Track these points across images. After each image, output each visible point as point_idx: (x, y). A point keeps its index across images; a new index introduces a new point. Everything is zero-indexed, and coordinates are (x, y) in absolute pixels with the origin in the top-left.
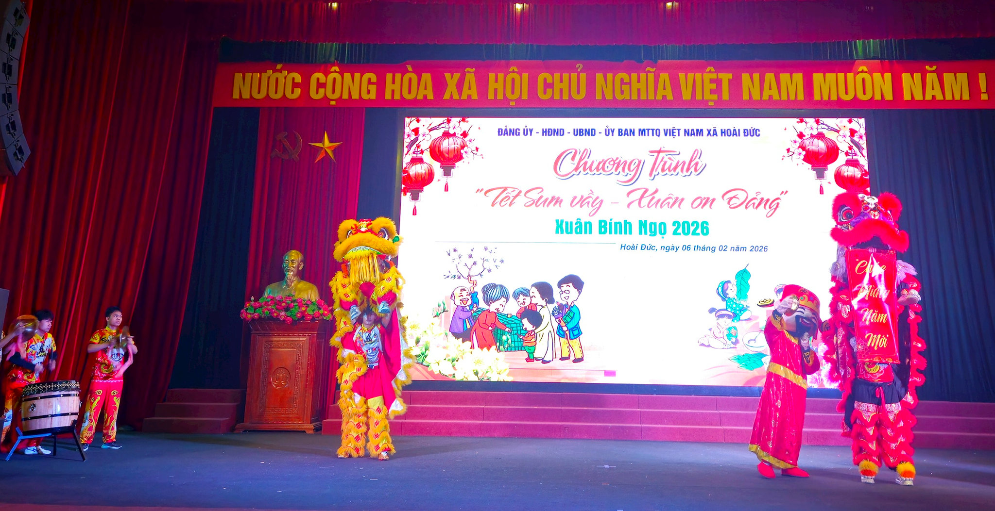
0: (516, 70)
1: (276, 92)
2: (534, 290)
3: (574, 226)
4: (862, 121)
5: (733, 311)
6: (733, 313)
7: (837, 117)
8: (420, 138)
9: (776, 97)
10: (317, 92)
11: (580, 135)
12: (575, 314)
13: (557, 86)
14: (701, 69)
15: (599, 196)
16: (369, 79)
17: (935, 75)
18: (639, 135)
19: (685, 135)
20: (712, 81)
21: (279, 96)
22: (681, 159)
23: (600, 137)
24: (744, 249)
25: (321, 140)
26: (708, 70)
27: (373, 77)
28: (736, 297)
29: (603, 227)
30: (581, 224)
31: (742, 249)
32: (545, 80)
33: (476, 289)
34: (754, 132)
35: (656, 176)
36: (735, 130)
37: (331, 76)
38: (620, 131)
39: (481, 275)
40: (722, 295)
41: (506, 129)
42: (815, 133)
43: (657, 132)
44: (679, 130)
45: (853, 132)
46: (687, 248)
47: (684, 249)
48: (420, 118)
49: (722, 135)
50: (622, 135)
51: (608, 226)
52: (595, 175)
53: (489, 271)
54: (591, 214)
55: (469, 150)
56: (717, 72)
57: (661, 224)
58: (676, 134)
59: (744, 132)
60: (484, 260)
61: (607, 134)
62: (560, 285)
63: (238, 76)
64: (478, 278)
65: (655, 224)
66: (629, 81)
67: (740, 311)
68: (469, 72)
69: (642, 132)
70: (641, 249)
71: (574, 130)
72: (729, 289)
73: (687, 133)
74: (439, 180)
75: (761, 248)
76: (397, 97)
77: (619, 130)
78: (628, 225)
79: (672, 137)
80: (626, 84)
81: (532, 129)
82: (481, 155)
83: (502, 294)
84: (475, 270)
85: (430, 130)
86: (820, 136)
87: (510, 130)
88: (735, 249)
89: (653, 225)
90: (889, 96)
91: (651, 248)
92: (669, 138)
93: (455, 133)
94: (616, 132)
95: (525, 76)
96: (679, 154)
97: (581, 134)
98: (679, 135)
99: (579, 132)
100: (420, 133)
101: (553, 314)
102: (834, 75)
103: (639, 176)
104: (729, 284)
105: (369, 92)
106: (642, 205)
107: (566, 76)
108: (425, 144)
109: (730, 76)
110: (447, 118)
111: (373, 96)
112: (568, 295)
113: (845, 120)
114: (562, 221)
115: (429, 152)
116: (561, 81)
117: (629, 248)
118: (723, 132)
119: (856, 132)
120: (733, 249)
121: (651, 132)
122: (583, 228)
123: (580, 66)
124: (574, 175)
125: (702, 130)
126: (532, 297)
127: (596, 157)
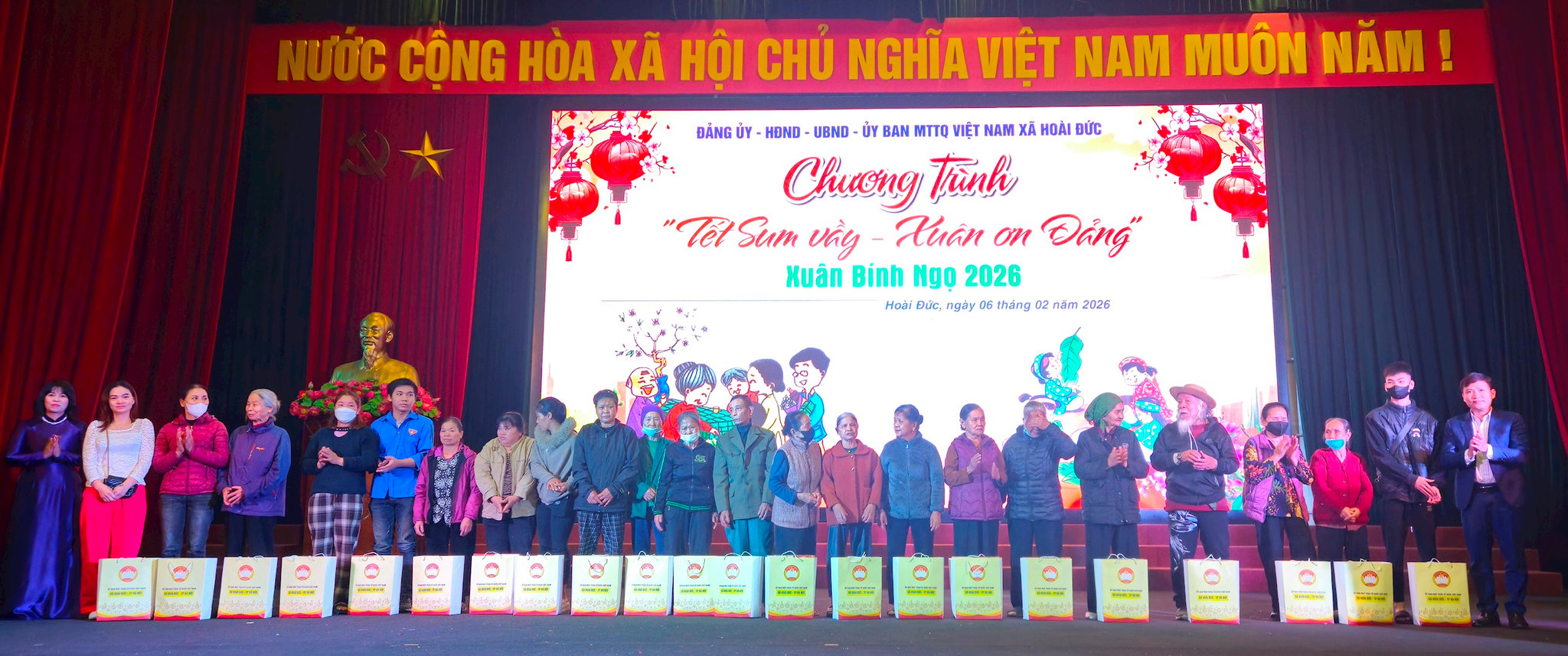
0: (724, 34)
1: (346, 71)
2: (754, 371)
3: (815, 275)
4: (1259, 108)
5: (1056, 399)
6: (1056, 401)
7: (1220, 103)
8: (576, 142)
9: (1127, 72)
10: (411, 71)
11: (824, 136)
12: (817, 407)
13: (789, 59)
14: (1013, 32)
15: (854, 230)
16: (494, 50)
17: (1372, 33)
18: (916, 135)
19: (986, 135)
20: (1028, 49)
21: (351, 76)
22: (979, 170)
23: (855, 139)
24: (1074, 304)
25: (419, 146)
26: (1022, 32)
27: (500, 47)
28: (1060, 378)
29: (860, 276)
30: (825, 271)
31: (1071, 305)
32: (770, 49)
33: (664, 372)
34: (1090, 128)
35: (941, 198)
36: (1062, 125)
37: (433, 45)
38: (886, 129)
39: (673, 350)
40: (1039, 374)
41: (710, 129)
42: (1185, 127)
43: (943, 131)
44: (977, 127)
45: (1244, 125)
46: (987, 305)
47: (982, 307)
48: (577, 112)
49: (1042, 134)
50: (889, 135)
51: (867, 275)
52: (848, 197)
53: (685, 343)
54: (841, 257)
55: (652, 161)
56: (1036, 35)
57: (947, 270)
58: (973, 132)
59: (1077, 129)
60: (677, 328)
61: (866, 134)
62: (793, 363)
63: (286, 46)
64: (668, 355)
65: (939, 270)
66: (900, 51)
67: (1067, 397)
68: (650, 38)
69: (920, 130)
70: (917, 308)
71: (816, 128)
72: (1050, 365)
73: (988, 130)
74: (606, 208)
75: (1100, 303)
76: (538, 77)
77: (885, 127)
78: (897, 273)
79: (966, 137)
80: (896, 54)
81: (751, 128)
82: (672, 168)
83: (704, 378)
84: (663, 343)
85: (591, 131)
86: (1194, 133)
87: (716, 129)
88: (1060, 305)
89: (935, 272)
90: (1301, 69)
91: (933, 306)
92: (962, 139)
93: (630, 135)
94: (880, 131)
95: (739, 43)
96: (977, 163)
97: (827, 134)
98: (976, 134)
99: (822, 132)
100: (575, 135)
101: (783, 407)
102: (1217, 36)
103: (914, 199)
104: (1050, 358)
105: (493, 70)
106: (919, 242)
107: (802, 43)
108: (584, 153)
109: (1056, 41)
110: (617, 112)
111: (500, 76)
112: (805, 378)
113: (1232, 108)
114: (797, 268)
115: (590, 166)
116: (795, 52)
117: (898, 306)
118: (1045, 129)
119: (1249, 125)
120: (1057, 305)
121: (933, 130)
122: (827, 278)
123: (823, 28)
124: (815, 197)
125: (1012, 126)
126: (750, 383)
127: (848, 170)
